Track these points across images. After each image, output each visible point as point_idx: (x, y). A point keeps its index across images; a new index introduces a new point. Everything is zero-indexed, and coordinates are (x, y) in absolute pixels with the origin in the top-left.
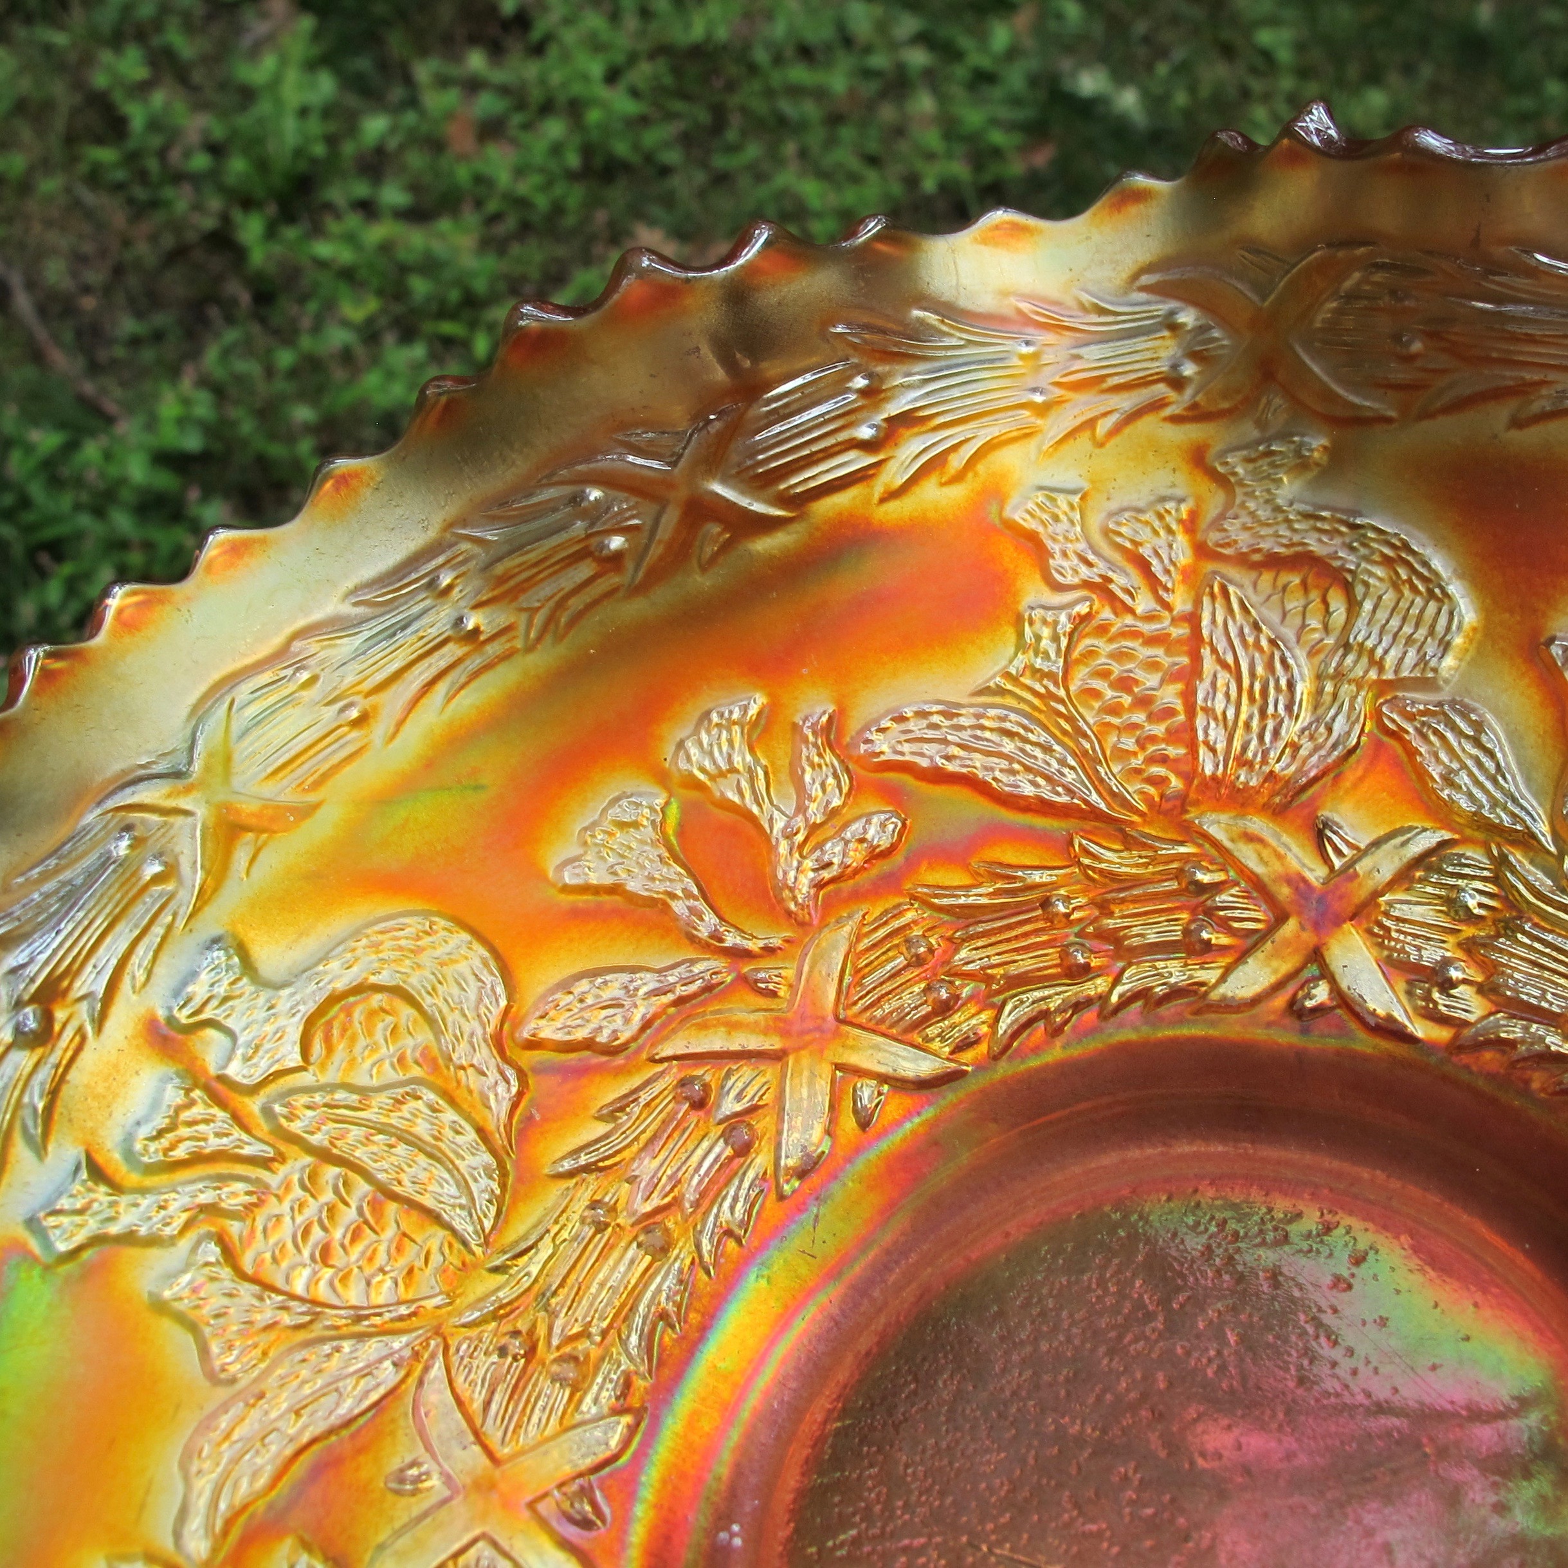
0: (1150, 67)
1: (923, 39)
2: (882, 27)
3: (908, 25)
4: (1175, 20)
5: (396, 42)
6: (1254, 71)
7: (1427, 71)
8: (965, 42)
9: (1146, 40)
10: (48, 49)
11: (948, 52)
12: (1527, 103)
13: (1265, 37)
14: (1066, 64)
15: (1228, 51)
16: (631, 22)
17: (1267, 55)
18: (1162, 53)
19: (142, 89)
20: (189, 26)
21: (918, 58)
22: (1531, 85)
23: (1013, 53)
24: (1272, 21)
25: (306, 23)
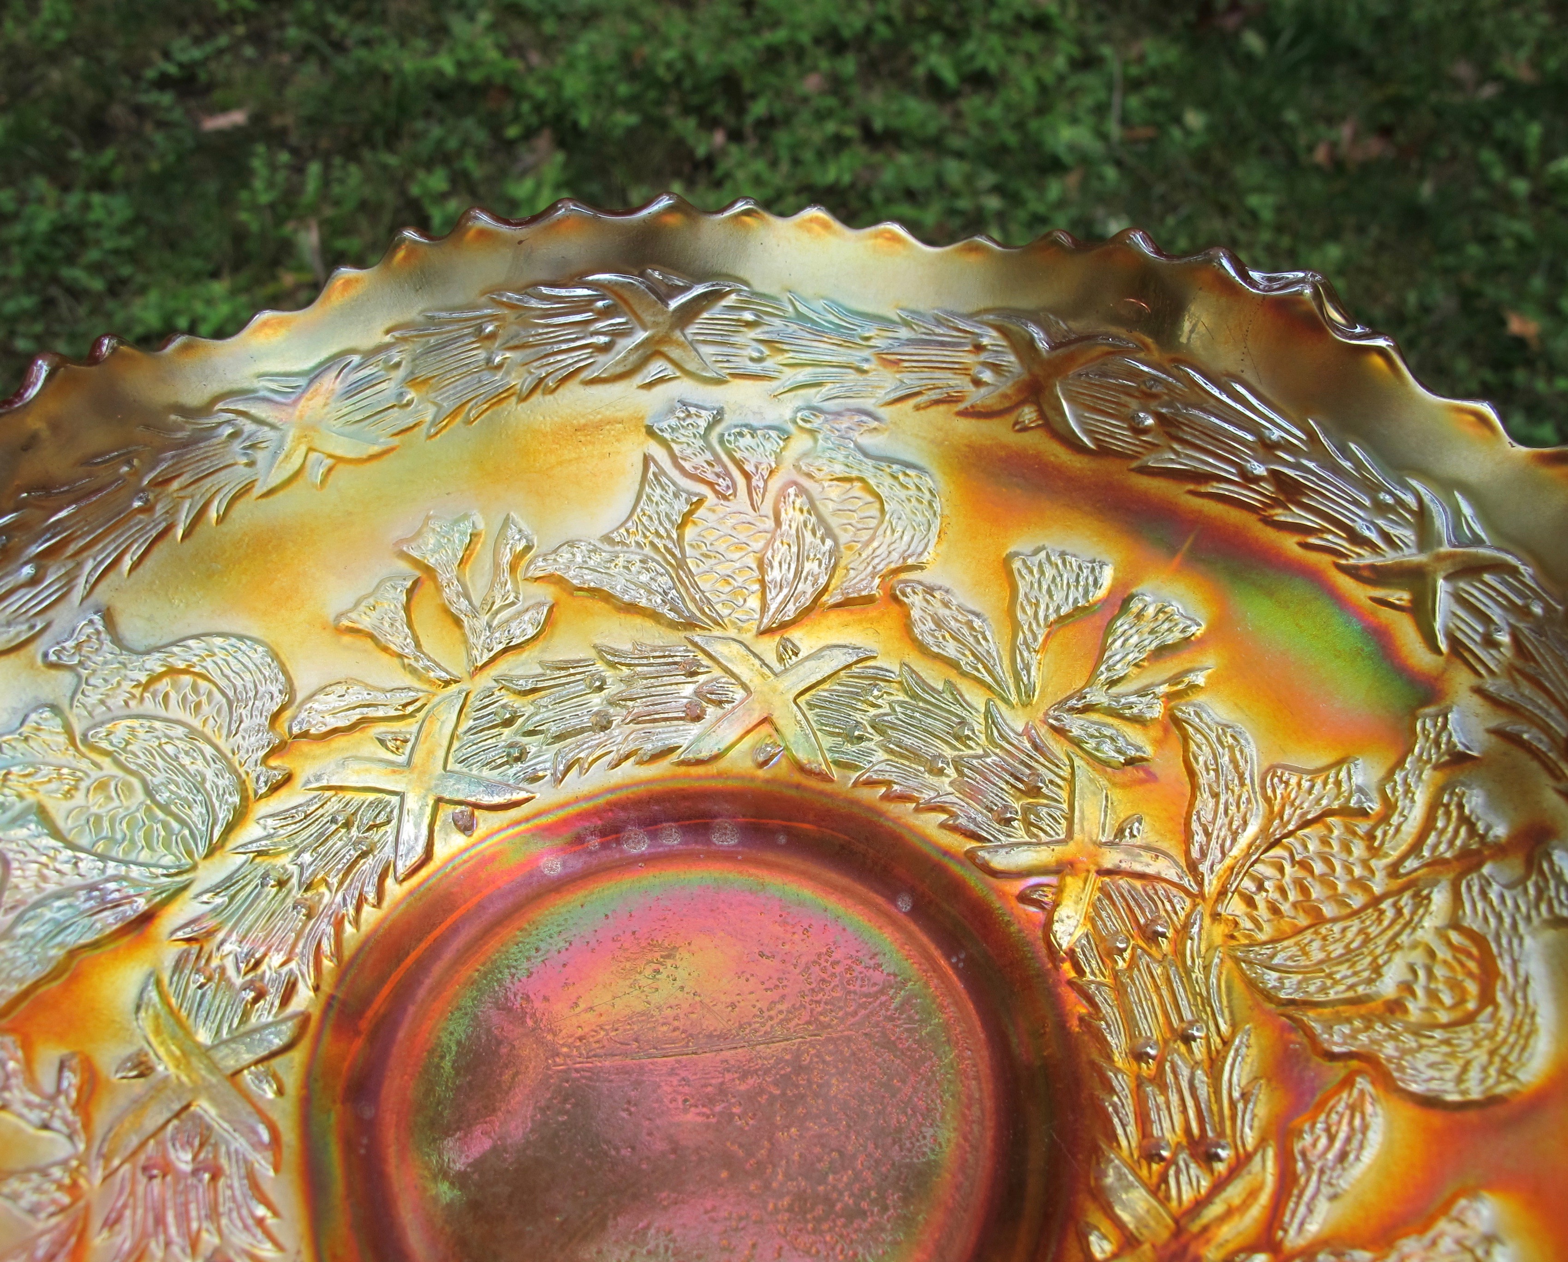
0: (1162, 220)
1: (998, 189)
2: (969, 179)
3: (988, 179)
4: (1186, 185)
5: (619, 175)
6: (1242, 225)
7: (1374, 231)
8: (1029, 194)
9: (1163, 198)
10: (385, 167)
11: (1013, 198)
12: (1450, 260)
13: (1254, 200)
14: (1100, 212)
15: (1224, 211)
16: (785, 166)
17: (1253, 214)
18: (1174, 208)
19: (444, 197)
20: (480, 156)
21: (993, 203)
22: (1455, 247)
23: (1061, 204)
24: (1261, 189)
25: (559, 157)
